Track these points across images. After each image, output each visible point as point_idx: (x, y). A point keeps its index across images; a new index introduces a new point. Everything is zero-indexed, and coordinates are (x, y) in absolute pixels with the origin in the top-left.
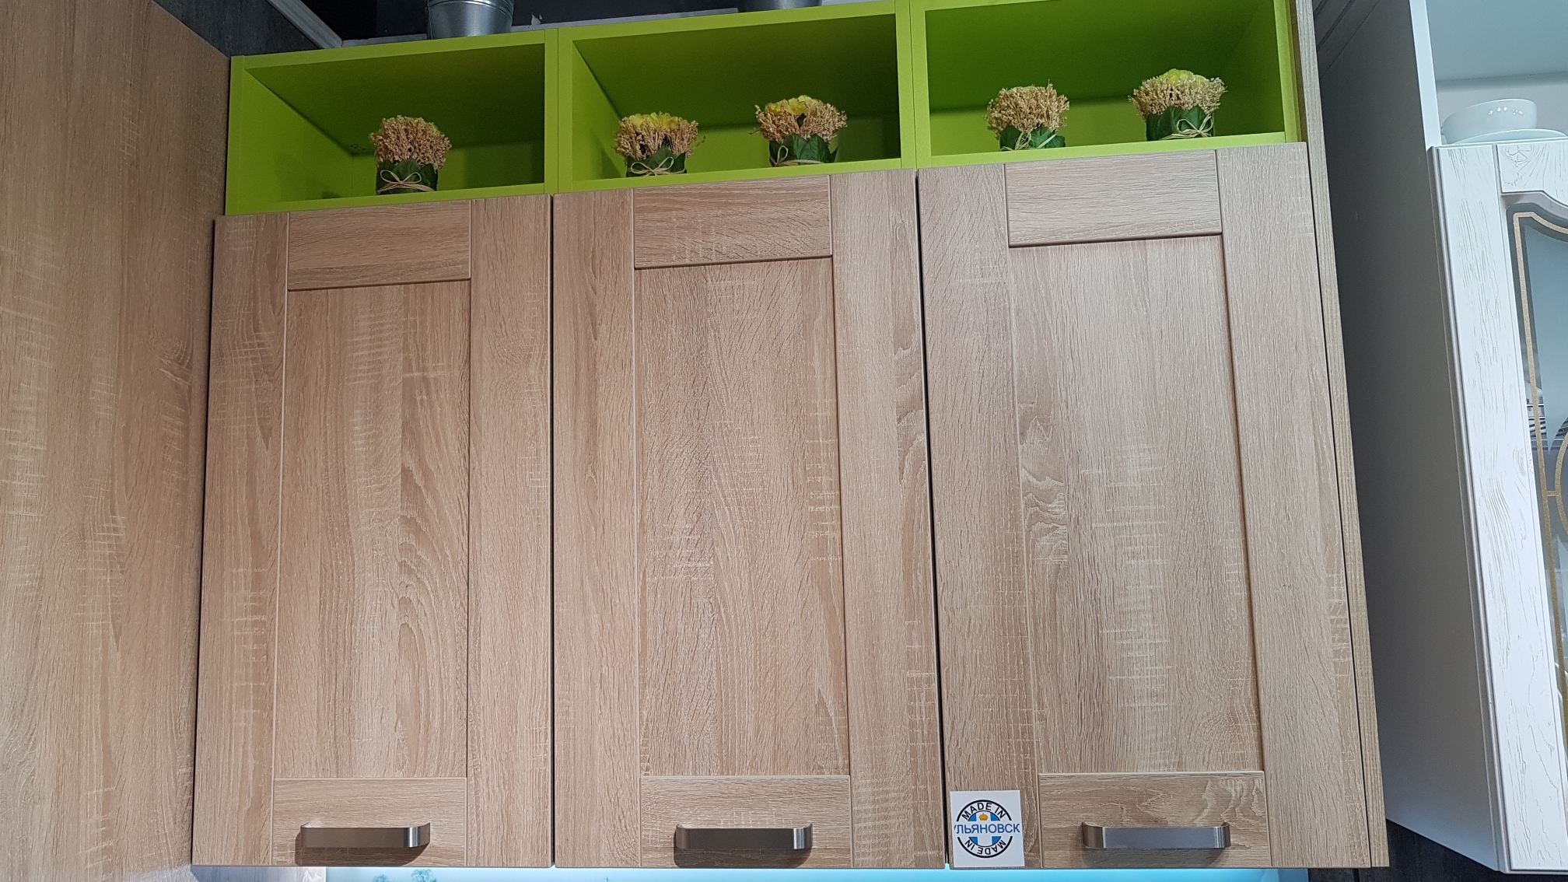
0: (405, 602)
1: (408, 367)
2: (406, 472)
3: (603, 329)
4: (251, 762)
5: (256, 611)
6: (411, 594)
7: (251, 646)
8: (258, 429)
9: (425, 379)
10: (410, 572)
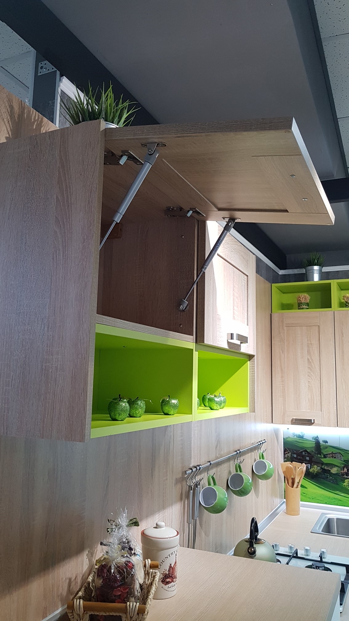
0: (309, 382)
1: (308, 341)
2: (308, 359)
3: (344, 335)
4: (282, 407)
5: (282, 382)
6: (310, 380)
7: (282, 388)
8: (281, 351)
9: (311, 343)
10: (310, 376)
